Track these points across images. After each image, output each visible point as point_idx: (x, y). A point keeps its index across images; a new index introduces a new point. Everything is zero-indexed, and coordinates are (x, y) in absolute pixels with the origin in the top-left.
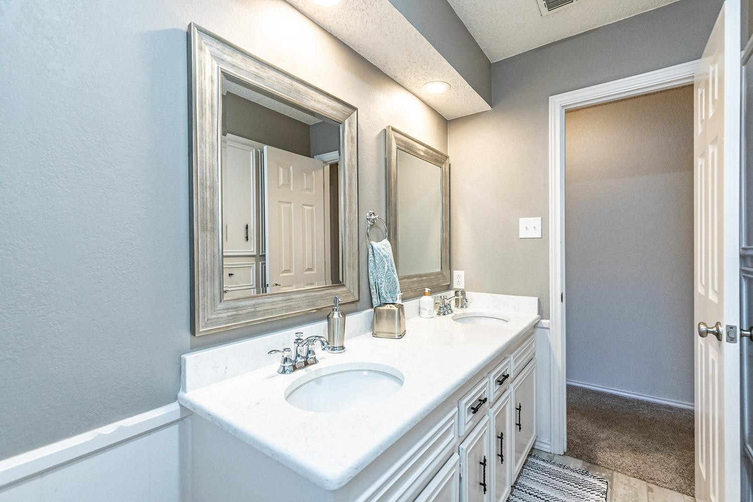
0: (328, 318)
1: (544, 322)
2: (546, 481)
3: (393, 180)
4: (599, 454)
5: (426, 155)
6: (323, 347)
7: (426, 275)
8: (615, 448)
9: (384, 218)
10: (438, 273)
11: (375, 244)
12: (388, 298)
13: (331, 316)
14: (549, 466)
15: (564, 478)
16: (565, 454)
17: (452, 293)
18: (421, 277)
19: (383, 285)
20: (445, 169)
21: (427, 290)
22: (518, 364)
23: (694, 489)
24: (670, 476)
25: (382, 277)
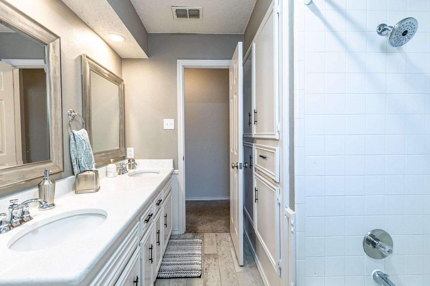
0: (39, 186)
1: (176, 171)
2: (178, 248)
3: (87, 90)
4: (199, 228)
5: (109, 77)
6: (41, 206)
7: (110, 151)
8: (204, 223)
9: (81, 114)
10: (117, 150)
11: (76, 132)
12: (86, 167)
13: (41, 184)
14: (178, 241)
15: (185, 243)
16: (185, 233)
17: (126, 161)
18: (107, 153)
19: (83, 159)
20: (121, 87)
21: (112, 160)
22: (165, 194)
23: (230, 229)
24: (222, 227)
25: (82, 154)
